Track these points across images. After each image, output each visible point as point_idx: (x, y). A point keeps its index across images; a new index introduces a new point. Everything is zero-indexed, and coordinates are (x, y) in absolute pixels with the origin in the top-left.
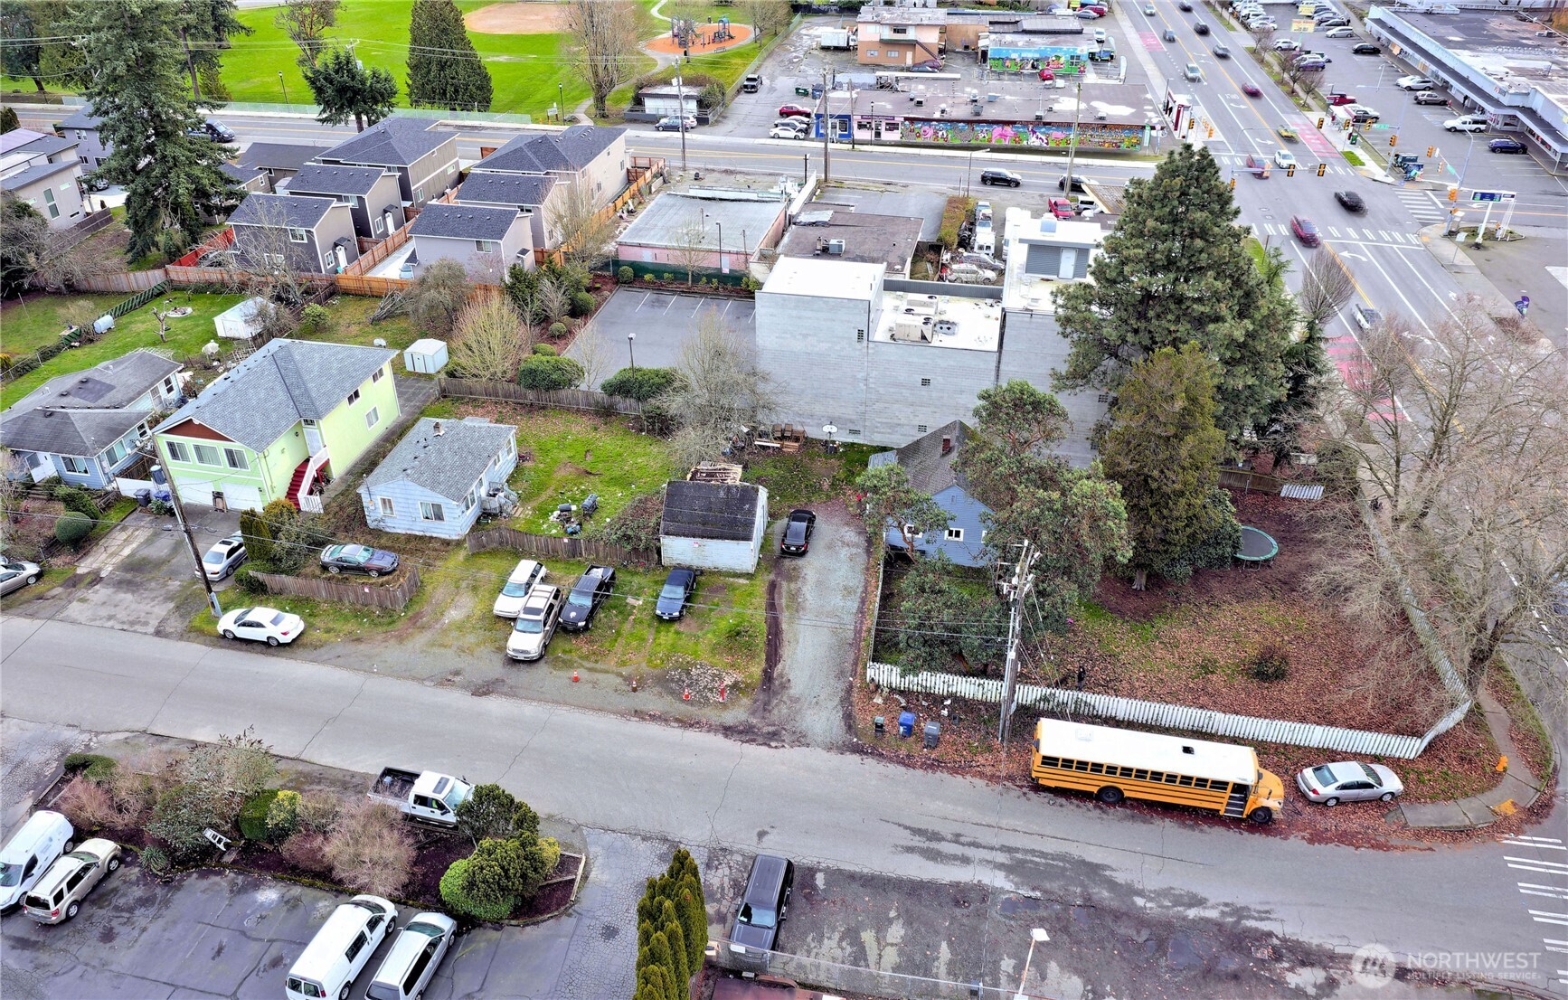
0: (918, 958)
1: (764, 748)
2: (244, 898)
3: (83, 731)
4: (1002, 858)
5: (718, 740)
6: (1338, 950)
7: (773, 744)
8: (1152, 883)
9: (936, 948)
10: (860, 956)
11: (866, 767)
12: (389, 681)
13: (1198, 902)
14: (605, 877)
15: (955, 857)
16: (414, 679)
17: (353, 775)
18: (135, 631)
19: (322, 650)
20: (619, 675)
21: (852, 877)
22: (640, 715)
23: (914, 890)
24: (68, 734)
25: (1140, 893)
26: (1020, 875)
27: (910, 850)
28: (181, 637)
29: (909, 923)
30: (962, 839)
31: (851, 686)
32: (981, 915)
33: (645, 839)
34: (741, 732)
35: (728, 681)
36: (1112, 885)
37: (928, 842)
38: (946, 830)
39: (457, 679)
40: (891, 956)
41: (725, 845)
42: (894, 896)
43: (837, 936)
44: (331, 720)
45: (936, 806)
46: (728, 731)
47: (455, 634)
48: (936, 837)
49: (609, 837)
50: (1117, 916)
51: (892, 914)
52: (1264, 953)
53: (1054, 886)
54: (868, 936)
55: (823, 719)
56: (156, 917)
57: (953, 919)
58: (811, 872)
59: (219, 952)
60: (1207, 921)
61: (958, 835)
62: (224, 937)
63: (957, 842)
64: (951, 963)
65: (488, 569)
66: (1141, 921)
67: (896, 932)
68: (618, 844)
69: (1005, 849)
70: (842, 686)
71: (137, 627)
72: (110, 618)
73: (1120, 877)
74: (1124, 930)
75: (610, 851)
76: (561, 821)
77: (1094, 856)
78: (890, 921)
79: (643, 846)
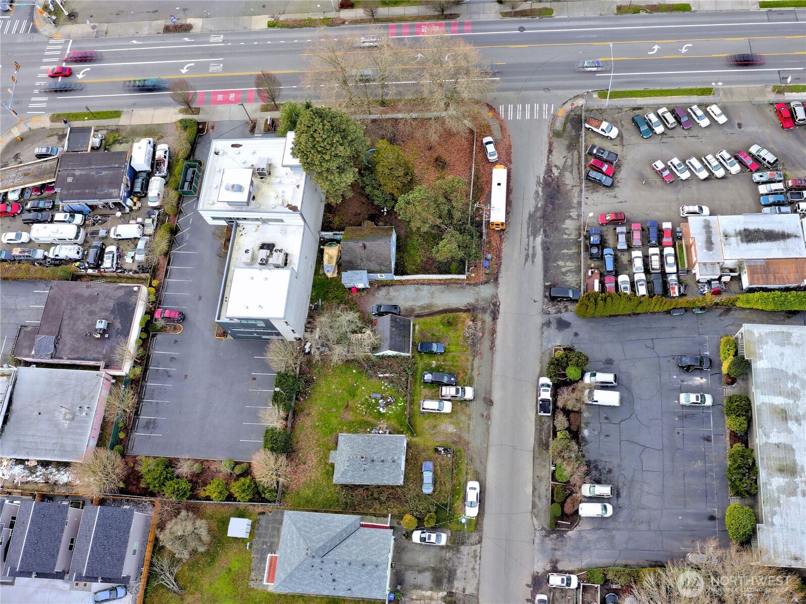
0: (568, 257)
1: (500, 306)
2: (588, 439)
3: (535, 536)
4: (531, 238)
5: (500, 321)
6: (546, 163)
7: (498, 304)
8: (533, 203)
9: (564, 254)
10: (570, 271)
11: (503, 276)
12: (491, 437)
13: (537, 192)
14: (559, 341)
15: (533, 250)
16: (488, 429)
17: (536, 429)
18: (480, 553)
19: (478, 470)
20: (473, 360)
21: (545, 276)
22: (492, 347)
23: (546, 259)
24: (537, 541)
25: (537, 205)
26: (536, 234)
27: (533, 262)
28: (481, 531)
29: (557, 260)
30: (527, 248)
31: (468, 284)
32: (551, 243)
33: (543, 333)
34: (495, 315)
35: (471, 323)
36: (535, 212)
37: (529, 257)
38: (524, 253)
39: (485, 414)
40: (569, 264)
41: (541, 311)
42: (549, 265)
43: (565, 277)
44: (514, 448)
45: (516, 255)
46: (495, 318)
47: (461, 425)
48: (527, 255)
49: (544, 344)
50: (545, 211)
51: (555, 264)
52: (550, 179)
53: (538, 227)
54: (564, 270)
55: (486, 291)
56: (601, 461)
57: (554, 250)
58: (545, 286)
59: (607, 436)
60: (542, 191)
61: (526, 249)
62: (602, 437)
63: (528, 250)
64: (568, 249)
65: (423, 424)
66: (546, 205)
67: (561, 263)
68: (546, 340)
69: (528, 237)
70: (468, 287)
71: (478, 554)
72: (473, 569)
73: (532, 210)
74: (549, 209)
75: (549, 342)
76: (541, 359)
77: (526, 215)
78: (558, 265)
79: (545, 333)
